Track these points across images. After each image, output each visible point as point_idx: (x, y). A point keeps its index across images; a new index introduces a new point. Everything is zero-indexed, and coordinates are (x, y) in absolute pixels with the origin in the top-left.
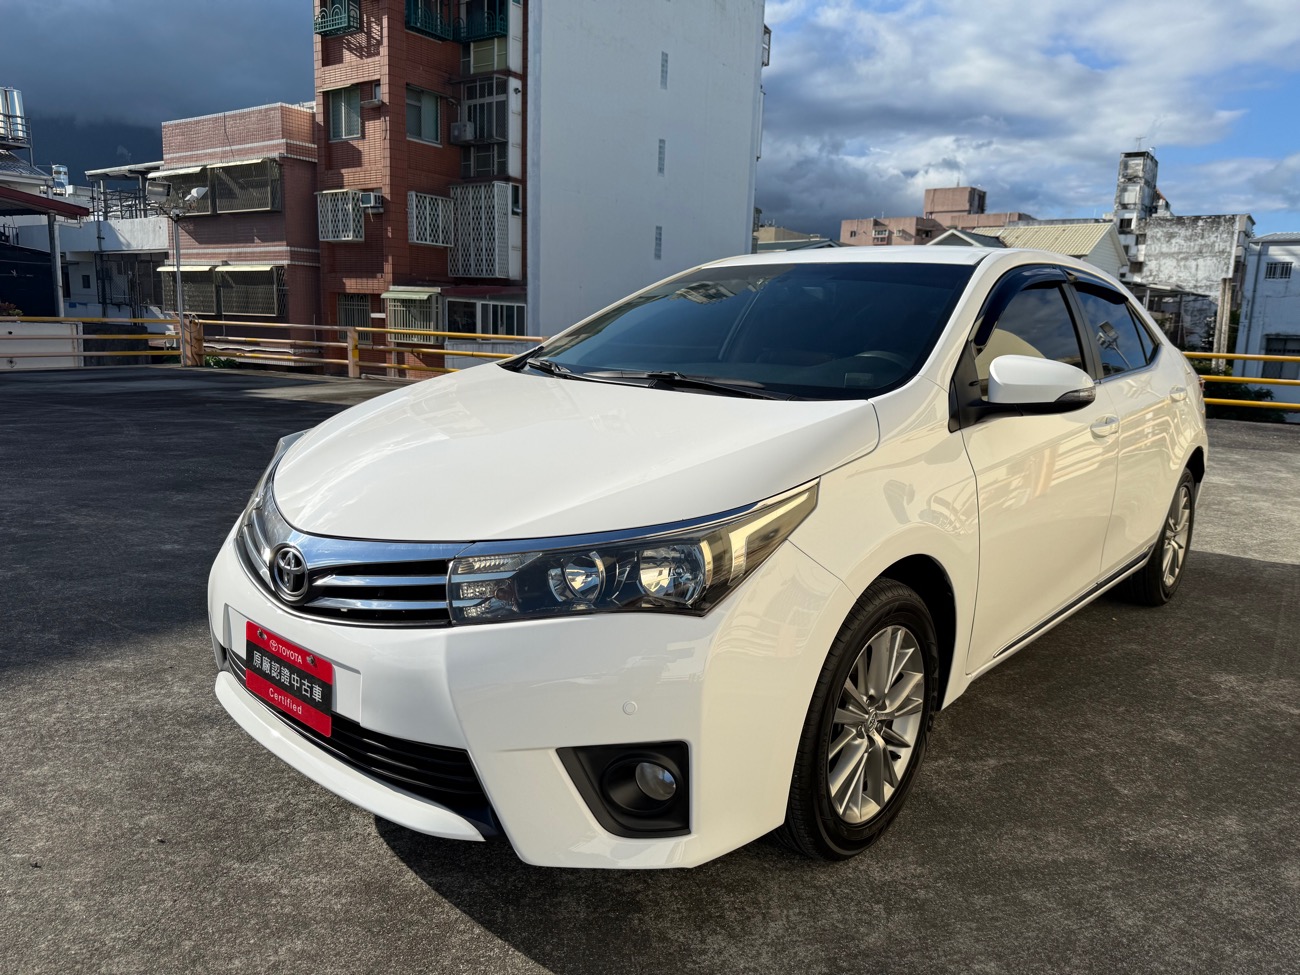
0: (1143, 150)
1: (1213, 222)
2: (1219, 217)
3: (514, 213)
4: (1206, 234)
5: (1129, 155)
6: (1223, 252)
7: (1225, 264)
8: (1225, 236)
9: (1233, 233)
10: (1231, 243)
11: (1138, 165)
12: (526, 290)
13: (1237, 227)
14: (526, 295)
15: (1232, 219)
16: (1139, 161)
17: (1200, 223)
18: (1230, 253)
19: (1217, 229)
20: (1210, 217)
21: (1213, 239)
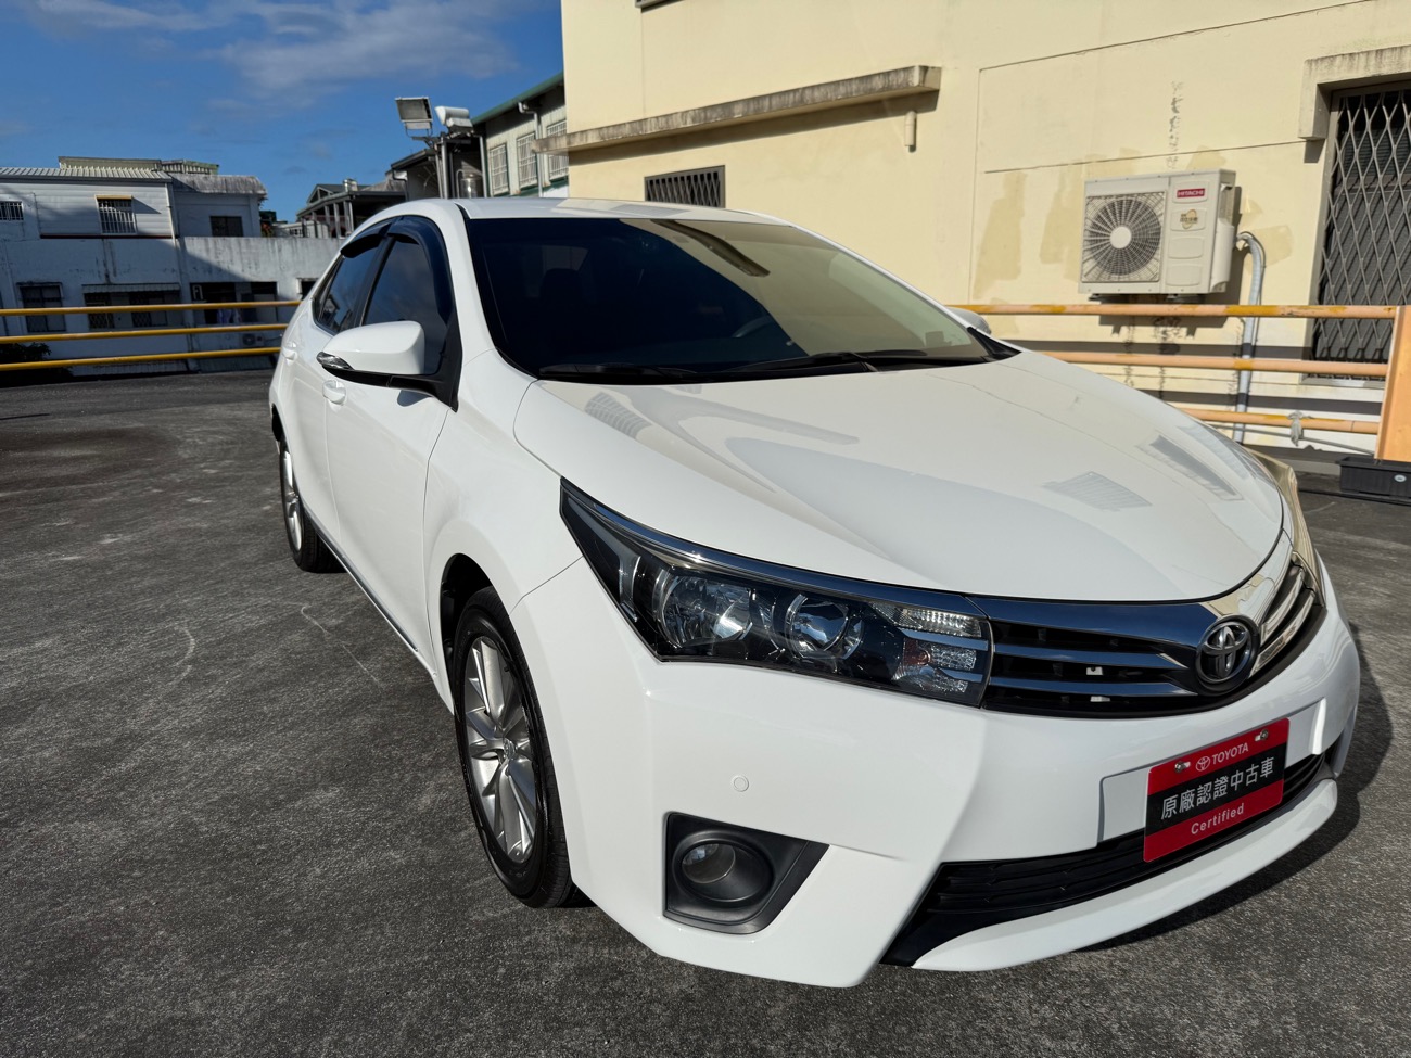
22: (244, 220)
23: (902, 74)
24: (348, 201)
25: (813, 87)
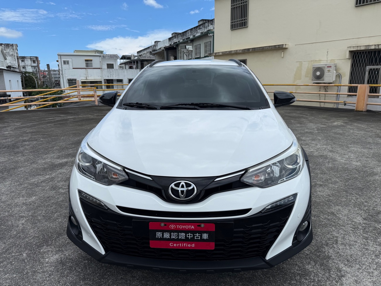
1: (7, 46)
2: (8, 44)
4: (6, 49)
6: (12, 55)
7: (14, 58)
8: (11, 50)
9: (14, 49)
10: (14, 52)
13: (14, 47)
15: (12, 45)
17: (3, 46)
18: (15, 55)
19: (9, 48)
20: (6, 44)
21: (8, 51)
22: (114, 65)
23: (282, 46)
24: (139, 61)
25: (265, 47)
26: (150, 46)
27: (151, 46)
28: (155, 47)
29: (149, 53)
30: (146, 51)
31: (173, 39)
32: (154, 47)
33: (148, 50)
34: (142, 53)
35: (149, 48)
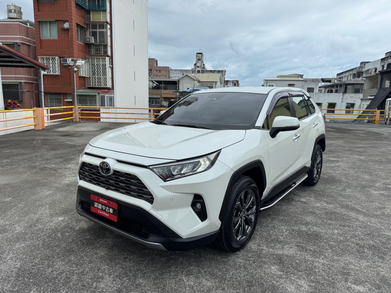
0: (201, 52)
3: (110, 67)
5: (198, 53)
10: (223, 77)
11: (200, 56)
12: (114, 91)
14: (114, 92)
16: (200, 55)
17: (216, 72)
19: (220, 74)
22: (315, 88)
24: (344, 85)
26: (355, 68)
27: (357, 68)
28: (361, 69)
29: (352, 75)
30: (348, 73)
31: (387, 60)
32: (359, 69)
33: (351, 72)
34: (343, 75)
35: (353, 69)
